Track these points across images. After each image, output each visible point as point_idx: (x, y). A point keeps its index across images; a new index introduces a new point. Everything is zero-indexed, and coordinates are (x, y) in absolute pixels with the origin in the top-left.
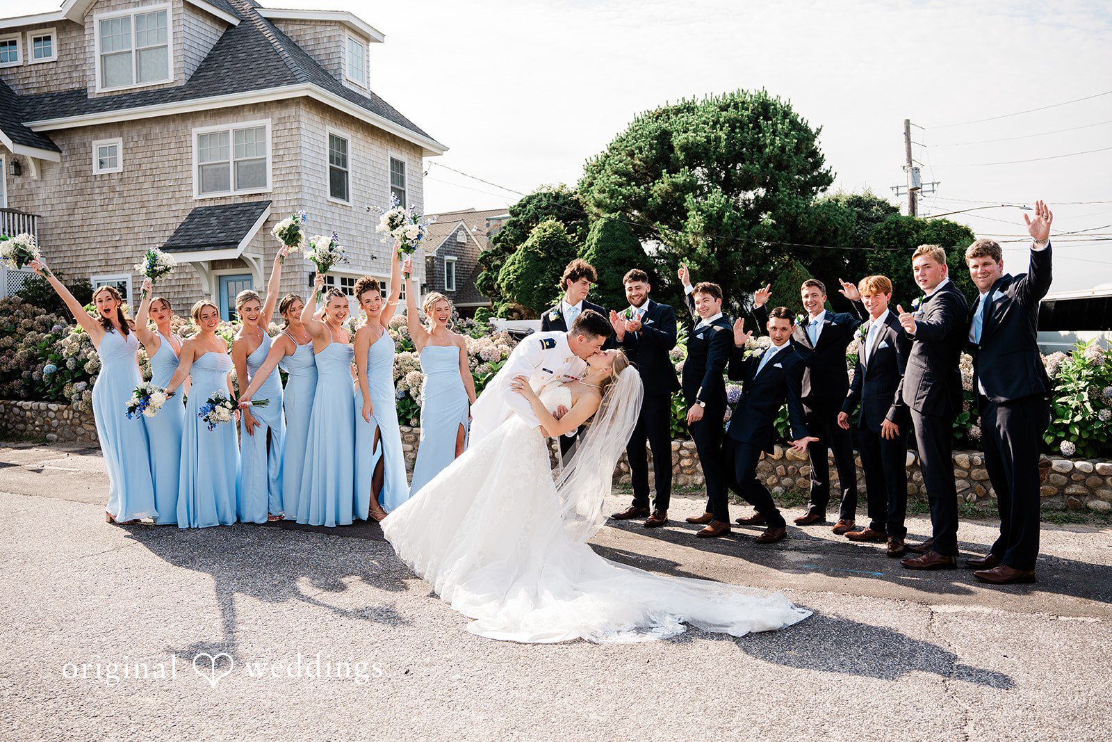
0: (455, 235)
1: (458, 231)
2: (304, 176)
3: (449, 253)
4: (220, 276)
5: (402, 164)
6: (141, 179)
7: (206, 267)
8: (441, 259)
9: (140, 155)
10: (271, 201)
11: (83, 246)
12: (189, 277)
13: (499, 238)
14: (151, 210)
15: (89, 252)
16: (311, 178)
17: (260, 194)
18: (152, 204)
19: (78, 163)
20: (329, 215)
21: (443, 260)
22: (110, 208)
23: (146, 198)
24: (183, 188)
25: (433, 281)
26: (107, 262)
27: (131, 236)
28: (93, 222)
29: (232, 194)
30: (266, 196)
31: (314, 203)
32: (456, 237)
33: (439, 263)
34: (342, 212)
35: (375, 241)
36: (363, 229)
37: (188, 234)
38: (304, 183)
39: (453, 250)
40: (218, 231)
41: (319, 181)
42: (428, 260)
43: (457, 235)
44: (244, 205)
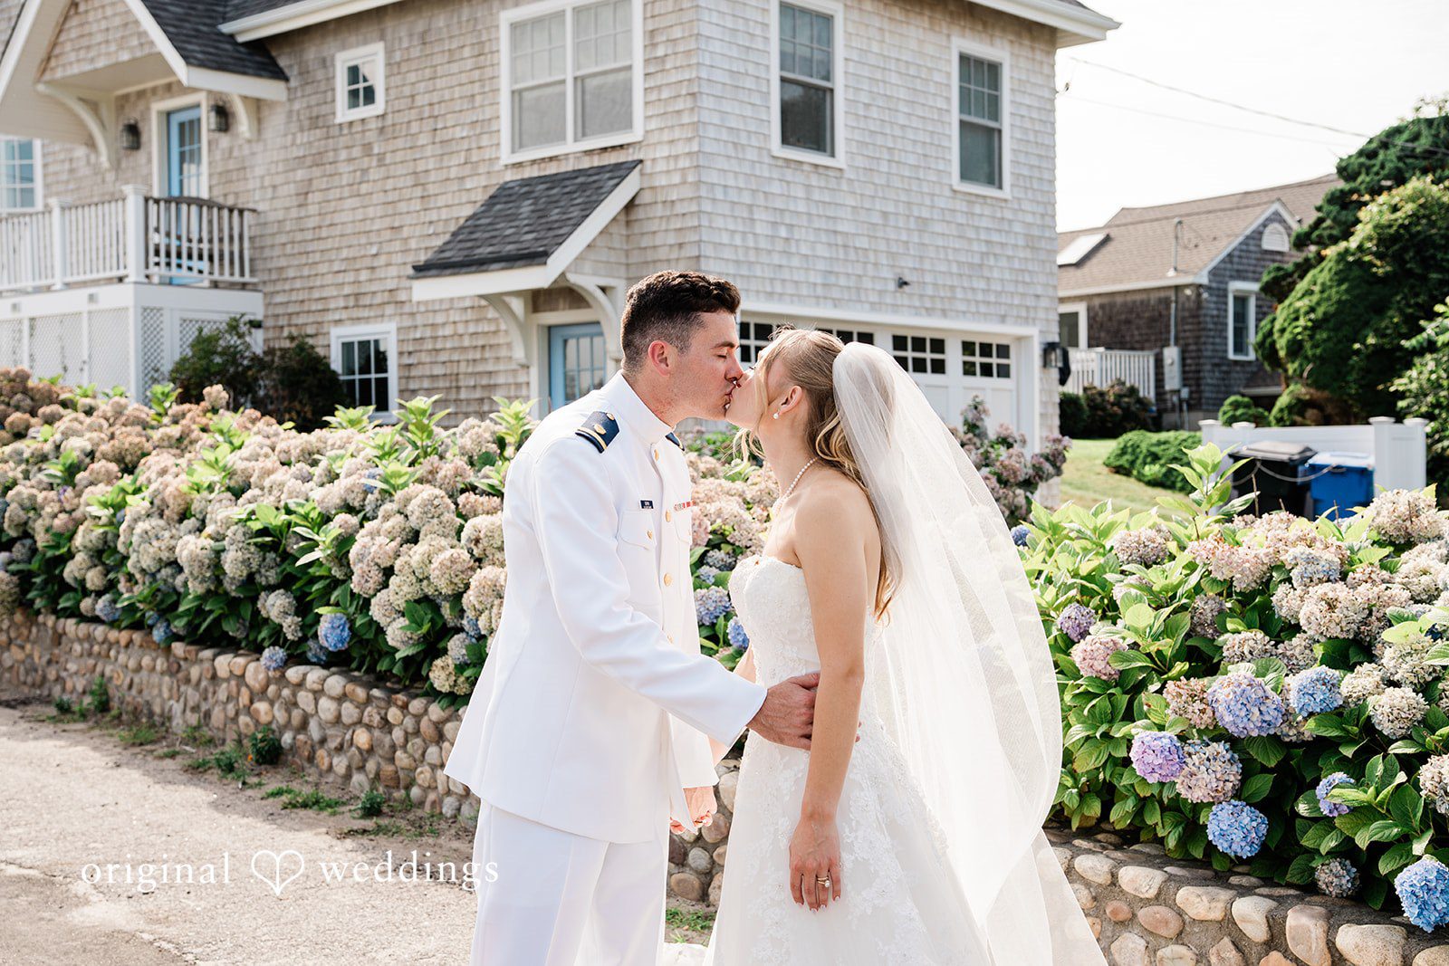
0: (1257, 235)
1: (1265, 227)
2: (707, 102)
3: (1240, 275)
4: (550, 328)
5: (993, 69)
6: (415, 128)
7: (517, 305)
8: (1219, 289)
9: (412, 78)
10: (641, 161)
11: (323, 268)
12: (493, 328)
13: (1308, 234)
14: (432, 189)
15: (329, 279)
16: (727, 107)
17: (621, 146)
18: (433, 177)
19: (313, 100)
20: (776, 188)
21: (1226, 290)
22: (364, 188)
23: (421, 166)
24: (485, 141)
25: (1199, 337)
26: (357, 300)
27: (397, 246)
28: (337, 218)
29: (570, 150)
30: (631, 150)
31: (733, 161)
32: (1260, 239)
33: (1214, 299)
34: (814, 180)
35: (911, 245)
36: (876, 219)
37: (474, 236)
38: (706, 116)
39: (1251, 268)
40: (527, 229)
41: (748, 111)
42: (1188, 292)
43: (1261, 233)
44: (590, 172)
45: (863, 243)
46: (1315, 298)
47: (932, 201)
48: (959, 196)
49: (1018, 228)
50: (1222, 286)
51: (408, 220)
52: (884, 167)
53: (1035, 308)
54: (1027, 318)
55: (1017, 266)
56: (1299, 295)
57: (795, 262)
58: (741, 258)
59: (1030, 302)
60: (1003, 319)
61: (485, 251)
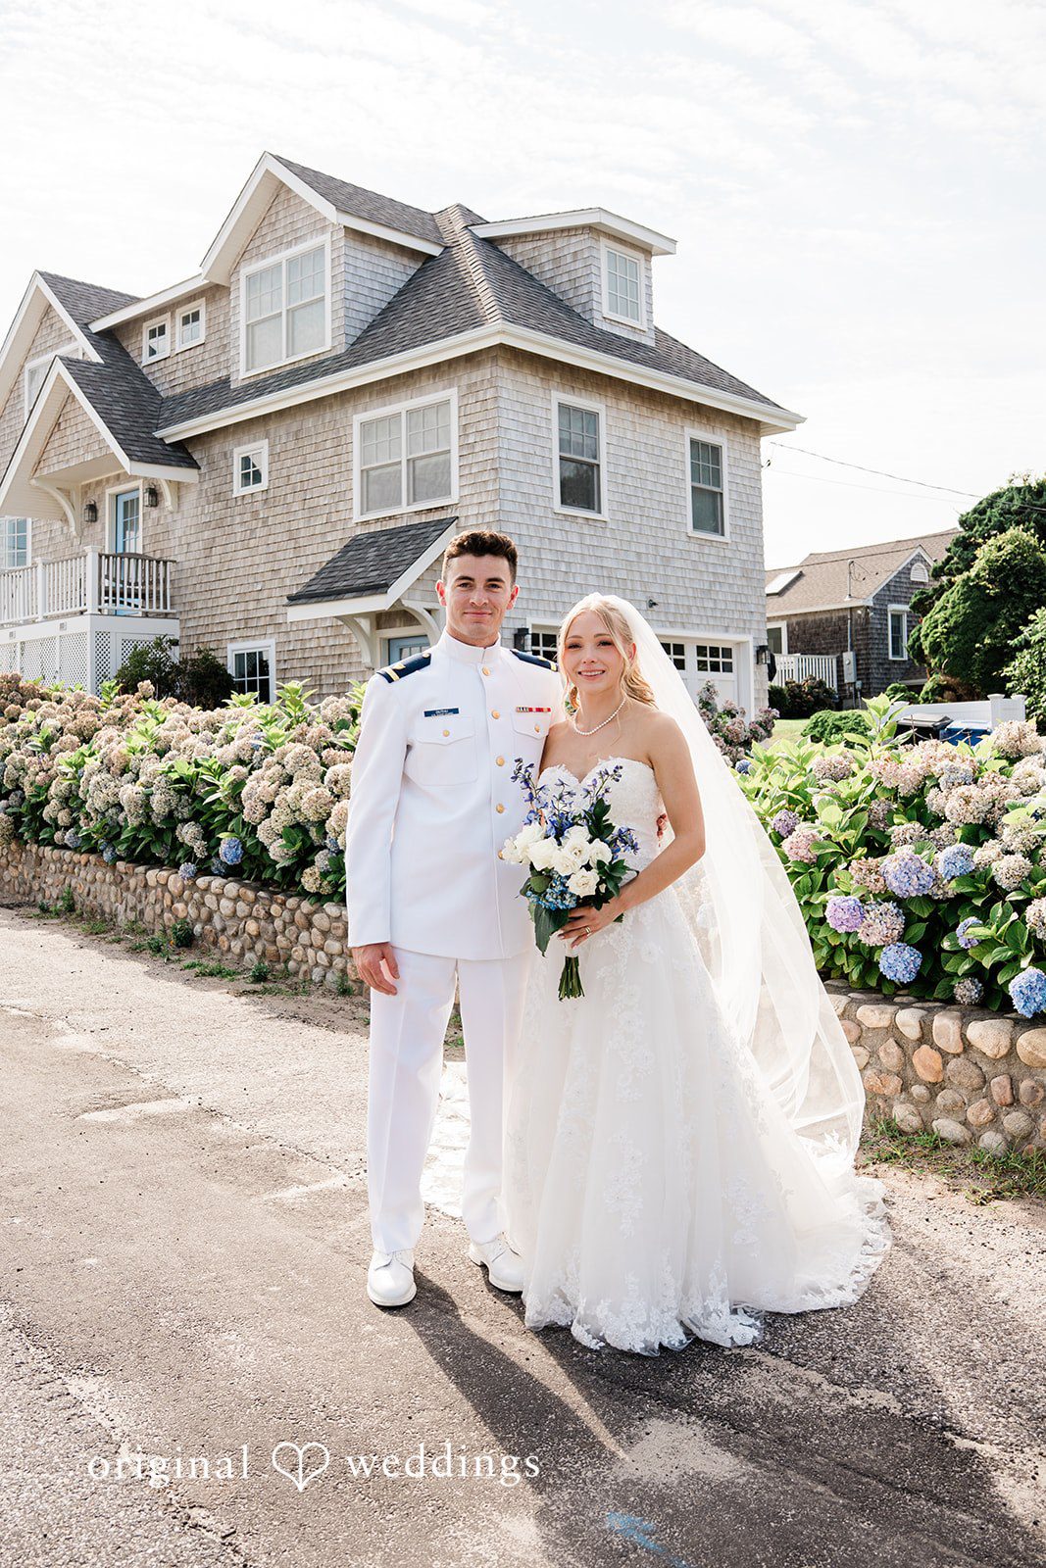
0: (907, 571)
1: (912, 565)
2: (505, 474)
3: (896, 600)
4: (389, 640)
5: (716, 450)
6: (290, 499)
7: (365, 624)
8: (881, 609)
9: (288, 463)
10: (457, 518)
11: (222, 601)
12: (347, 641)
13: (941, 568)
14: (302, 542)
15: (227, 609)
16: (521, 478)
17: (442, 507)
18: (302, 533)
19: (217, 481)
20: (557, 536)
21: (886, 610)
22: (252, 543)
23: (294, 525)
24: (342, 506)
25: (868, 644)
26: (246, 623)
27: (276, 583)
28: (233, 565)
29: (405, 511)
30: (449, 511)
31: (525, 516)
32: (909, 574)
33: (878, 617)
34: (586, 530)
35: (658, 576)
36: (632, 557)
37: (332, 575)
38: (505, 485)
39: (903, 595)
40: (372, 568)
41: (537, 481)
42: (859, 612)
43: (910, 569)
44: (419, 526)
45: (623, 575)
46: (949, 612)
47: (673, 544)
48: (692, 540)
49: (736, 563)
50: (884, 607)
51: (284, 564)
52: (638, 520)
53: (750, 621)
54: (744, 629)
55: (736, 591)
56: (937, 610)
57: (573, 589)
58: (532, 587)
59: (746, 617)
60: (726, 629)
61: (341, 585)
